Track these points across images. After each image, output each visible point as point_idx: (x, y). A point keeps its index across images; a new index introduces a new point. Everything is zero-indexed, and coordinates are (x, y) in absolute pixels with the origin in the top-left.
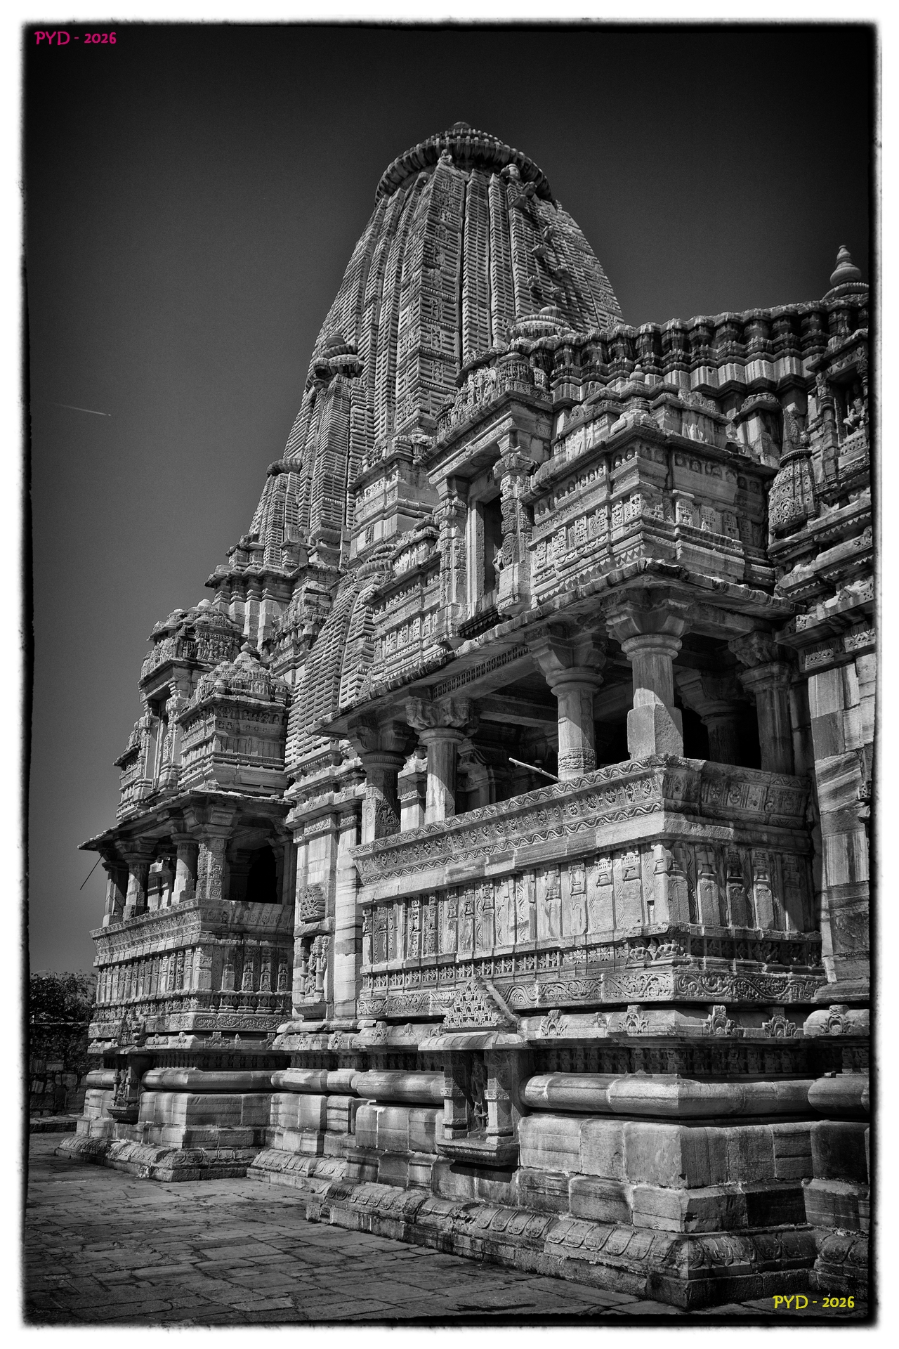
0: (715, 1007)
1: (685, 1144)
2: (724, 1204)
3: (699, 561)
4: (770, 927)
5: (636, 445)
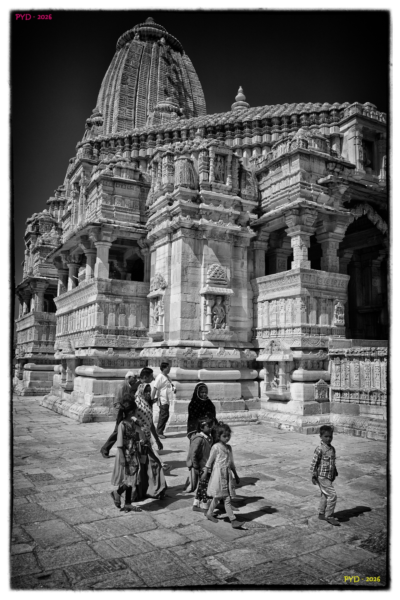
0: (109, 348)
1: (94, 384)
2: (105, 399)
3: (122, 217)
4: (134, 326)
5: (102, 181)
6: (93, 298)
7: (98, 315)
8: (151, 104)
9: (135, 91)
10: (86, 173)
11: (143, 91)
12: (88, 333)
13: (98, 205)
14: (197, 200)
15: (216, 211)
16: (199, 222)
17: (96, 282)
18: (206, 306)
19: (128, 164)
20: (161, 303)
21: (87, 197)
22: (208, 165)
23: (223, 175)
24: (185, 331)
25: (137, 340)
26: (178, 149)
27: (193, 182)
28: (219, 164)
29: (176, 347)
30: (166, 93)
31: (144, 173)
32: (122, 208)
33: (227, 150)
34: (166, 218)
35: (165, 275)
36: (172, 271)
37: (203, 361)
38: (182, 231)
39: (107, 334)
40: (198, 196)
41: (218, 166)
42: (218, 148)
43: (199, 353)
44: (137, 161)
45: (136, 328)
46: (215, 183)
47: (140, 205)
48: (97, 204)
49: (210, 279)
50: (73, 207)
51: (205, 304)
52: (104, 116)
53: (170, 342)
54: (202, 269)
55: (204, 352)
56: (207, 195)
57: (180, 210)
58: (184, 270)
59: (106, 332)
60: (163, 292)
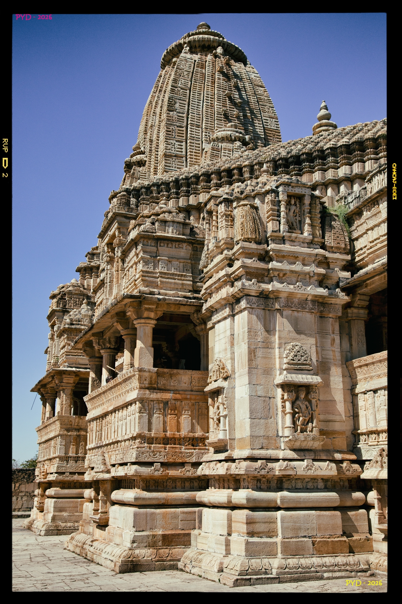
0: (155, 464)
1: (135, 515)
2: (151, 538)
3: (169, 285)
4: (189, 432)
5: (142, 240)
6: (133, 395)
7: (140, 418)
8: (207, 134)
9: (185, 119)
10: (121, 230)
11: (196, 118)
12: (127, 442)
13: (138, 271)
14: (265, 257)
15: (292, 272)
16: (269, 287)
17: (136, 373)
18: (284, 402)
19: (175, 215)
20: (222, 398)
21: (123, 261)
22: (279, 211)
23: (300, 222)
24: (257, 437)
25: (193, 451)
26: (238, 192)
27: (259, 234)
28: (293, 208)
29: (245, 459)
30: (227, 117)
31: (196, 225)
32: (168, 274)
33: (304, 189)
34: (225, 283)
35: (227, 360)
36: (236, 354)
37: (284, 480)
38: (247, 300)
39: (152, 444)
40: (267, 252)
41: (292, 211)
42: (290, 187)
43: (277, 468)
44: (188, 210)
45: (191, 435)
46: (288, 234)
47: (192, 268)
48: (136, 269)
49: (288, 363)
50: (107, 274)
51: (283, 398)
52: (147, 153)
53: (237, 453)
54: (277, 351)
55: (284, 466)
56: (279, 251)
57: (243, 273)
58: (252, 353)
59: (150, 441)
60: (225, 384)
